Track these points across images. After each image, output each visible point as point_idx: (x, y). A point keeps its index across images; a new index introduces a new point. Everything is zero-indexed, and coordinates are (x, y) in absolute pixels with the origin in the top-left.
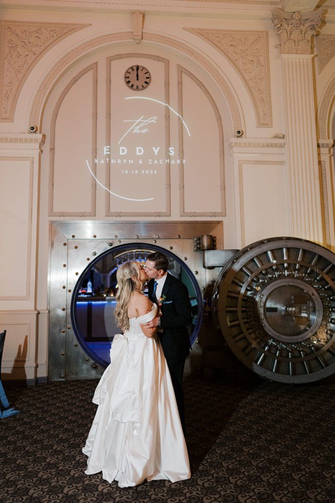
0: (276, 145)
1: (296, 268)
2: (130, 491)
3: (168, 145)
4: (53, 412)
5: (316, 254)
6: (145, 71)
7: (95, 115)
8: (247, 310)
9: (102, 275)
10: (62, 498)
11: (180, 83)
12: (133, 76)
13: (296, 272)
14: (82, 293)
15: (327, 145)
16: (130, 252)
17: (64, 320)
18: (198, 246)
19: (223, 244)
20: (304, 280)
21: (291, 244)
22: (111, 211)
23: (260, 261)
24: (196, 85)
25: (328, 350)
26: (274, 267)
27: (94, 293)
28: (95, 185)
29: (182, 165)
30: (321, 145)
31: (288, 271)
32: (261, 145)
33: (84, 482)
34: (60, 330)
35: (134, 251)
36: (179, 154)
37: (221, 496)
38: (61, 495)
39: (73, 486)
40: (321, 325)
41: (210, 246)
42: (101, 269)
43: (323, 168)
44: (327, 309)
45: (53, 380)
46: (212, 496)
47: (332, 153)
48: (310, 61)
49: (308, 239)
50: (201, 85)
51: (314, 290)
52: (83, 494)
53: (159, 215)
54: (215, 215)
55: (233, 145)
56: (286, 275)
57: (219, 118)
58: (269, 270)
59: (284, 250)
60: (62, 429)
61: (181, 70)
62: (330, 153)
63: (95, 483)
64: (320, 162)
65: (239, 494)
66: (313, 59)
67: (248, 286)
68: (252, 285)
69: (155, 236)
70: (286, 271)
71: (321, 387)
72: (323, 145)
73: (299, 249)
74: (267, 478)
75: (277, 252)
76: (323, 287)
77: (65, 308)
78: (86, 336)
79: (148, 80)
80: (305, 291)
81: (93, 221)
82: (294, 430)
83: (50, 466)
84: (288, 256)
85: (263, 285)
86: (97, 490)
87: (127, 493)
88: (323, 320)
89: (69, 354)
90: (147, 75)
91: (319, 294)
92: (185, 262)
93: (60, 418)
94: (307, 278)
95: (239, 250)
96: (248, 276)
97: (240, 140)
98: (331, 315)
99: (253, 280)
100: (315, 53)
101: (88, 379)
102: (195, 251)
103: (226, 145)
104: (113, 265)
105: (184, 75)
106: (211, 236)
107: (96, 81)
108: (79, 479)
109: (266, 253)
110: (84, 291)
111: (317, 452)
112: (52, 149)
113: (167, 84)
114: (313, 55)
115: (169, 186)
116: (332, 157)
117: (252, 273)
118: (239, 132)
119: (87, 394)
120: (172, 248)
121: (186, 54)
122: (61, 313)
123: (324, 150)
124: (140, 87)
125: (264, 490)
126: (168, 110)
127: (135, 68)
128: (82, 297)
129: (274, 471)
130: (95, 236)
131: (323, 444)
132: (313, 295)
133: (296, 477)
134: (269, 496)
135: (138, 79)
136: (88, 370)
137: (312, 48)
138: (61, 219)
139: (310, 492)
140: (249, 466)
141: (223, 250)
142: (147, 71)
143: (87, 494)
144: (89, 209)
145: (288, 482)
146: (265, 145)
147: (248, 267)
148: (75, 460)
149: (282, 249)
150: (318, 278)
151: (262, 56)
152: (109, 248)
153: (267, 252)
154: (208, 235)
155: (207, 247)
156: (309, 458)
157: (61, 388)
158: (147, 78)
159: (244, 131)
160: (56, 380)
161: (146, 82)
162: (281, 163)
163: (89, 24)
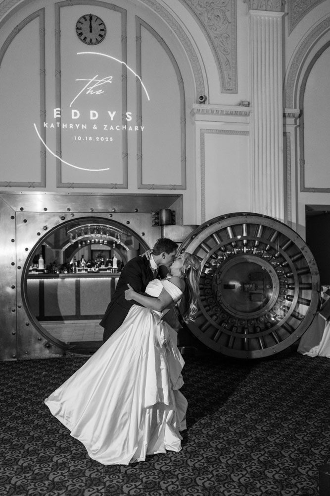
0: (240, 114)
1: (255, 244)
2: (84, 461)
3: (125, 109)
4: (5, 391)
5: (275, 230)
6: (99, 22)
7: (43, 72)
8: (205, 287)
9: (54, 250)
10: (17, 469)
11: (139, 38)
12: (85, 26)
13: (255, 248)
14: (33, 270)
15: (293, 115)
16: (84, 227)
17: (14, 298)
18: (157, 221)
19: (182, 219)
20: (262, 256)
21: (251, 220)
22: (62, 182)
23: (219, 237)
24: (157, 41)
25: (283, 326)
26: (233, 244)
27: (46, 269)
28: (44, 152)
29: (140, 132)
30: (287, 115)
31: (247, 248)
32: (224, 113)
33: (39, 454)
34: (10, 309)
35: (89, 225)
36: (137, 121)
37: (171, 461)
38: (16, 467)
39: (28, 459)
40: (277, 302)
41: (169, 221)
42: (53, 244)
43: (288, 140)
44: (283, 286)
45: (4, 360)
46: (163, 462)
47: (298, 124)
48: (280, 20)
49: (269, 215)
50: (161, 41)
51: (271, 267)
52: (38, 465)
53: (115, 186)
54: (174, 187)
55: (195, 111)
56: (245, 251)
57: (181, 81)
58: (229, 247)
59: (244, 226)
60: (15, 407)
61: (141, 23)
62: (296, 124)
63: (50, 455)
64: (285, 134)
65: (189, 459)
66: (283, 17)
67: (207, 262)
68: (210, 262)
69: (110, 210)
70: (245, 248)
71: (275, 361)
72: (289, 115)
73: (259, 225)
74: (216, 444)
75: (236, 228)
76: (281, 264)
77: (15, 286)
78: (38, 315)
79: (102, 33)
80: (263, 268)
81: (43, 193)
82: (245, 401)
83: (4, 442)
84: (248, 232)
85: (222, 262)
86: (52, 461)
87: (82, 463)
88: (279, 297)
89: (21, 334)
90: (102, 27)
91: (276, 271)
92: (143, 237)
93: (13, 397)
94: (266, 254)
95: (199, 226)
96: (207, 252)
97: (203, 106)
98: (288, 292)
99: (211, 257)
100: (286, 11)
101: (42, 358)
102: (152, 226)
103: (188, 111)
104: (67, 240)
105: (143, 28)
106: (170, 210)
107: (43, 31)
108: (33, 452)
109: (225, 229)
110: (35, 268)
111: (265, 420)
113: (124, 38)
114: (283, 14)
115: (126, 155)
116: (298, 129)
117: (210, 249)
118: (201, 98)
119: (40, 373)
120: (128, 223)
121: (145, 5)
122: (9, 290)
123: (290, 121)
124: (94, 41)
125: (213, 454)
126: (124, 69)
127: (88, 18)
128: (34, 274)
129: (223, 438)
130: (46, 209)
131: (270, 413)
132: (270, 272)
133: (243, 442)
134: (216, 459)
135: (91, 32)
136: (41, 350)
137: (282, 4)
138: (8, 189)
139: (254, 455)
140: (200, 434)
141: (182, 225)
142: (101, 22)
143: (41, 466)
144: (38, 179)
145: (235, 447)
146: (229, 113)
147: (208, 243)
148: (29, 435)
149: (241, 225)
150: (276, 255)
151: (229, 11)
152: (61, 222)
153: (227, 227)
154: (166, 210)
155: (166, 222)
156: (256, 426)
157: (13, 368)
158: (101, 30)
159: (207, 96)
160: (7, 360)
161: (100, 35)
162: (245, 133)
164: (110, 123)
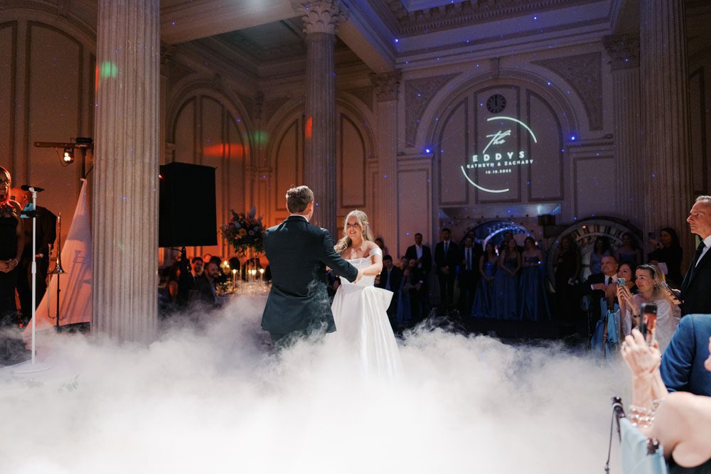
0: (606, 144)
7: (467, 135)
11: (528, 103)
12: (492, 103)
18: (541, 222)
19: (561, 220)
22: (479, 200)
24: (541, 102)
28: (468, 183)
32: (592, 145)
50: (545, 102)
53: (512, 201)
54: (555, 199)
55: (569, 147)
57: (559, 126)
61: (529, 93)
79: (504, 105)
90: (503, 101)
103: (565, 146)
105: (531, 96)
106: (549, 215)
107: (467, 111)
112: (440, 161)
113: (518, 105)
115: (520, 180)
120: (522, 224)
121: (532, 82)
124: (498, 110)
127: (494, 97)
130: (468, 217)
135: (496, 105)
138: (447, 206)
142: (503, 98)
144: (464, 199)
146: (596, 144)
151: (595, 73)
152: (478, 224)
155: (547, 223)
161: (502, 107)
162: (612, 157)
163: (462, 73)
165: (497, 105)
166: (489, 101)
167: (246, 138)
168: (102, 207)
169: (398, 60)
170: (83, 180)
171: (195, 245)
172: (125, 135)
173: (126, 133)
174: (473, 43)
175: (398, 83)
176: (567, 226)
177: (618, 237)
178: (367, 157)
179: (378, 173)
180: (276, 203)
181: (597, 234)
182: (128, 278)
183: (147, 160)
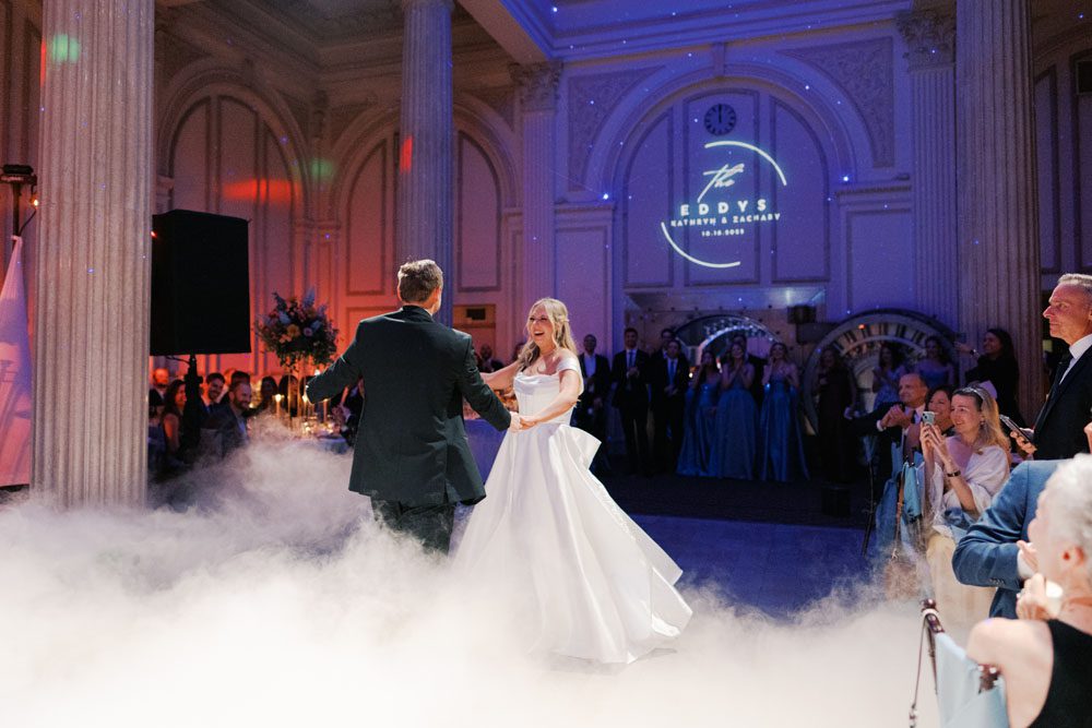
0: (899, 189)
6: (729, 110)
7: (671, 171)
11: (773, 121)
12: (714, 118)
18: (792, 318)
22: (691, 280)
24: (794, 119)
28: (672, 252)
41: (807, 318)
48: (951, 72)
50: (800, 119)
53: (746, 282)
54: (815, 280)
55: (839, 192)
57: (824, 159)
61: (775, 102)
79: (732, 121)
90: (732, 115)
102: (788, 323)
103: (832, 193)
105: (778, 108)
106: (807, 306)
107: (671, 132)
112: (625, 215)
113: (757, 123)
115: (759, 247)
120: (761, 320)
124: (724, 130)
127: (717, 109)
130: (674, 308)
138: (637, 290)
142: (732, 110)
144: (666, 279)
146: (883, 189)
151: (883, 72)
152: (688, 321)
155: (803, 319)
158: (731, 118)
161: (731, 124)
163: (664, 67)
164: (740, 214)
165: (721, 121)
166: (708, 114)
167: (295, 169)
168: (52, 285)
169: (556, 44)
170: (15, 237)
171: (208, 352)
172: (93, 160)
173: (95, 158)
174: (682, 17)
175: (556, 80)
176: (833, 325)
177: (918, 343)
178: (503, 203)
179: (521, 233)
180: (348, 283)
181: (883, 338)
182: (96, 407)
183: (130, 205)
